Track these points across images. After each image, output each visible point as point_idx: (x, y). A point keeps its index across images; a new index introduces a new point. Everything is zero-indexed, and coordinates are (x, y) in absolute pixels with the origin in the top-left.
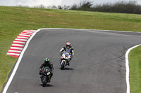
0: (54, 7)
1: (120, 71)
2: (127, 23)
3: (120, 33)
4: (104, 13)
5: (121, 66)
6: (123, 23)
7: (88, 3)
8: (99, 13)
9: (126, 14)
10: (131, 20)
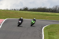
0: (13, 9)
1: (40, 36)
2: (43, 16)
3: (40, 20)
4: (33, 12)
5: (40, 34)
6: (41, 16)
7: (27, 8)
8: (31, 12)
9: (42, 13)
10: (44, 15)
